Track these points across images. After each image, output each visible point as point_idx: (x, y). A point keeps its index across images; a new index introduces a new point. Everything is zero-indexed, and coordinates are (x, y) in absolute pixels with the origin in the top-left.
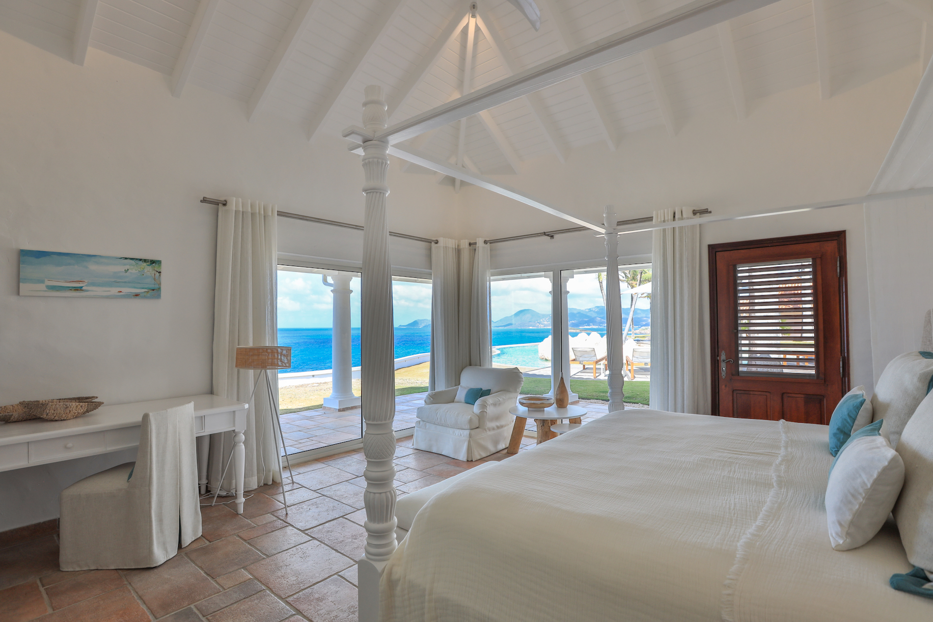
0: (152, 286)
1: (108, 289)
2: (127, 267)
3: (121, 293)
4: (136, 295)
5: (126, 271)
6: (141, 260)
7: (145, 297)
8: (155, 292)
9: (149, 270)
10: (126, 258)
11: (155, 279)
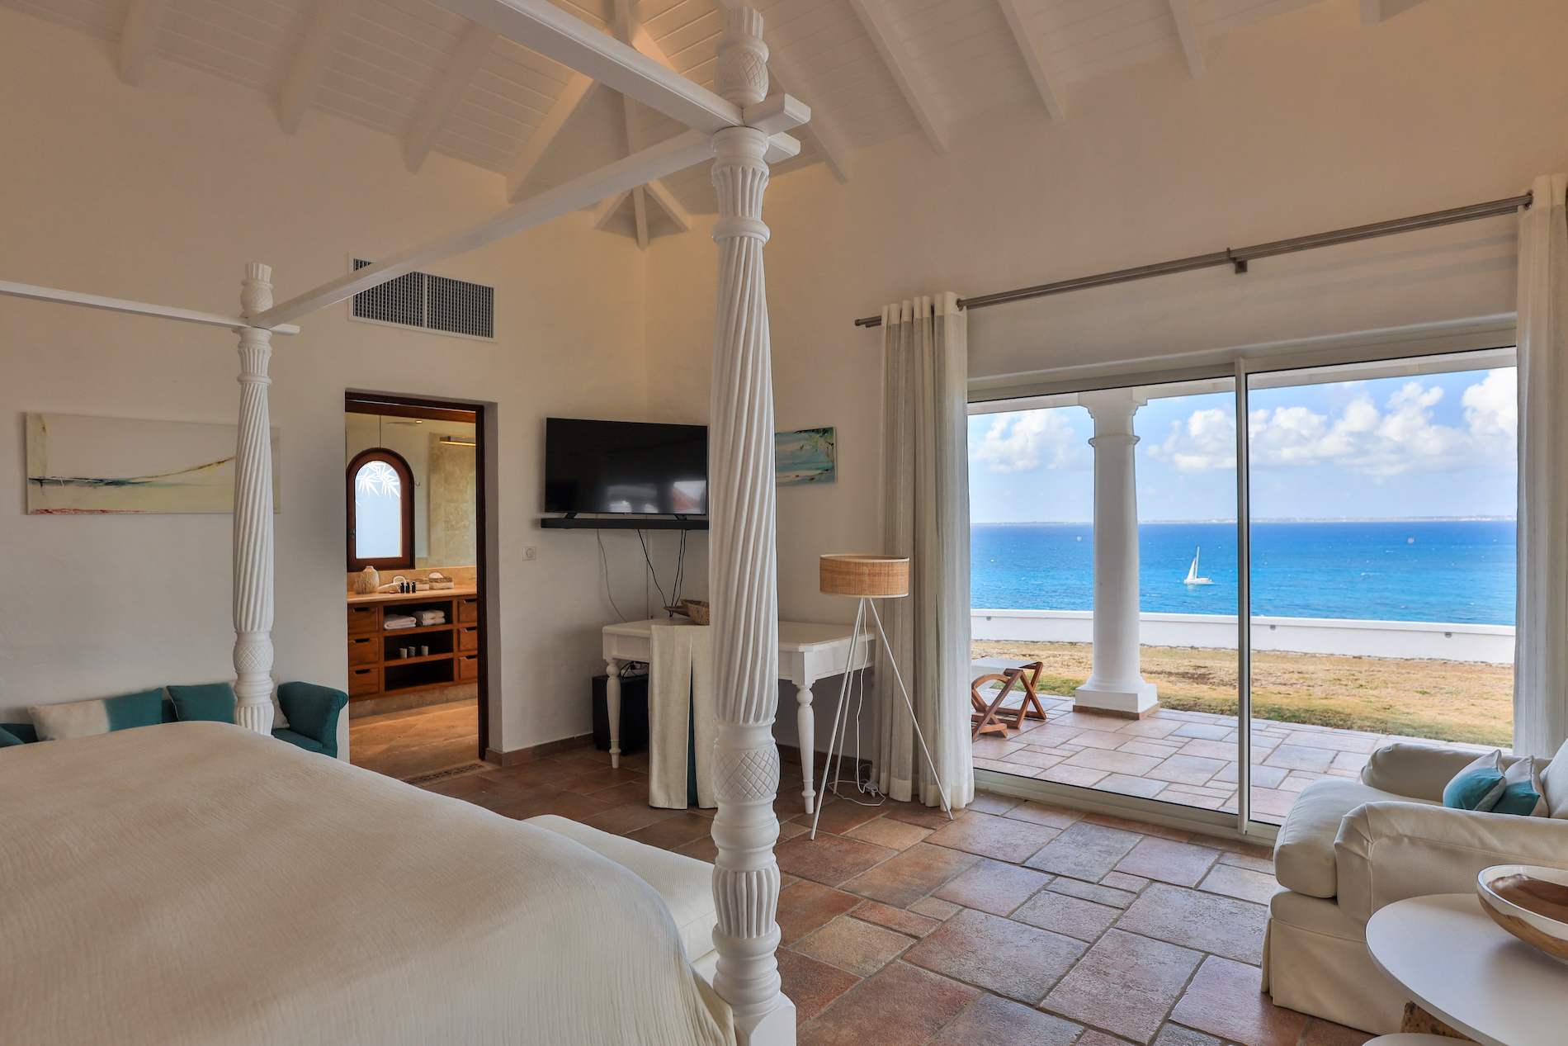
0: (826, 465)
1: (788, 474)
2: (802, 443)
3: (799, 478)
4: (812, 479)
5: (802, 448)
6: (813, 431)
7: (820, 481)
8: (828, 473)
9: (821, 441)
10: (801, 432)
11: (828, 455)
